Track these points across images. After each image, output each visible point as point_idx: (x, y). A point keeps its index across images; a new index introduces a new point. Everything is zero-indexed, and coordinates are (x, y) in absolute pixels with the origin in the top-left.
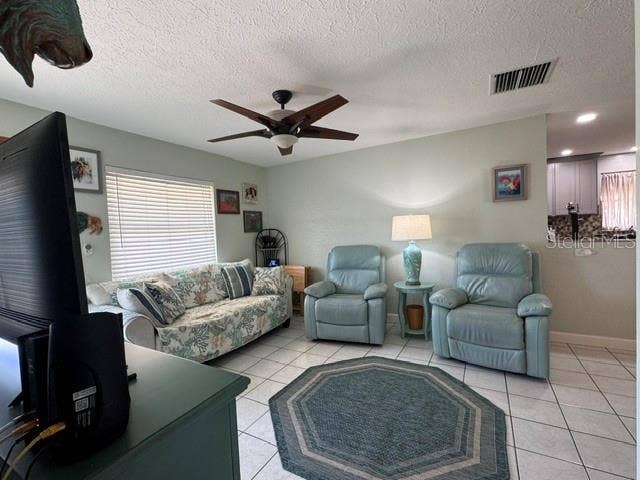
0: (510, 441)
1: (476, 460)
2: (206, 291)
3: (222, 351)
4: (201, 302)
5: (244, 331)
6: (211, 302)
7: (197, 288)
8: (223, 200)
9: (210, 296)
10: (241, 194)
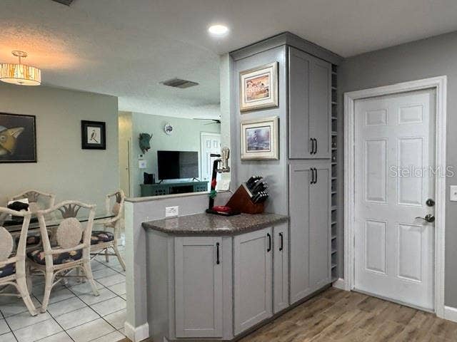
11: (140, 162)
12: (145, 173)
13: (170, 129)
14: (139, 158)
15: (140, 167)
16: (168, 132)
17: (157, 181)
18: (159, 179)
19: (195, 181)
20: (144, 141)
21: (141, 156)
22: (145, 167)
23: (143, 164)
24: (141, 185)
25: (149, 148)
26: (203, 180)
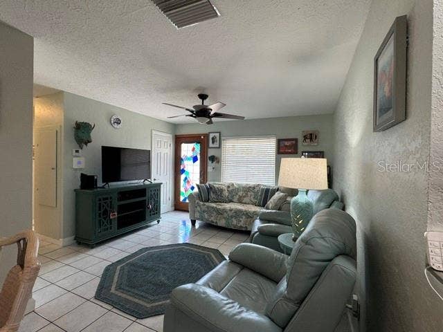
0: (115, 310)
1: (113, 290)
2: (244, 197)
3: (219, 224)
4: (240, 202)
5: (235, 222)
6: (245, 203)
7: (240, 193)
8: (282, 145)
9: (246, 200)
10: (299, 141)
11: (75, 160)
12: (82, 174)
13: (118, 122)
14: (74, 153)
15: (75, 166)
16: (116, 125)
17: (100, 183)
18: (103, 182)
19: (147, 182)
20: (81, 132)
21: (77, 151)
22: (82, 166)
23: (79, 163)
24: (75, 190)
25: (90, 142)
26: (156, 182)
